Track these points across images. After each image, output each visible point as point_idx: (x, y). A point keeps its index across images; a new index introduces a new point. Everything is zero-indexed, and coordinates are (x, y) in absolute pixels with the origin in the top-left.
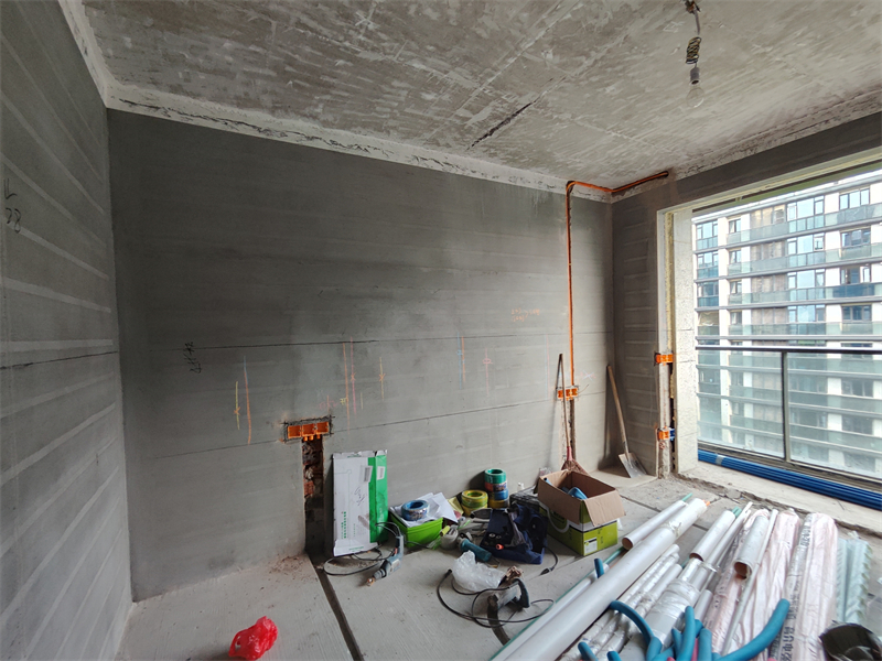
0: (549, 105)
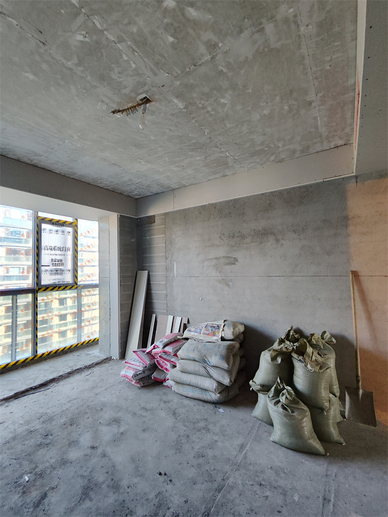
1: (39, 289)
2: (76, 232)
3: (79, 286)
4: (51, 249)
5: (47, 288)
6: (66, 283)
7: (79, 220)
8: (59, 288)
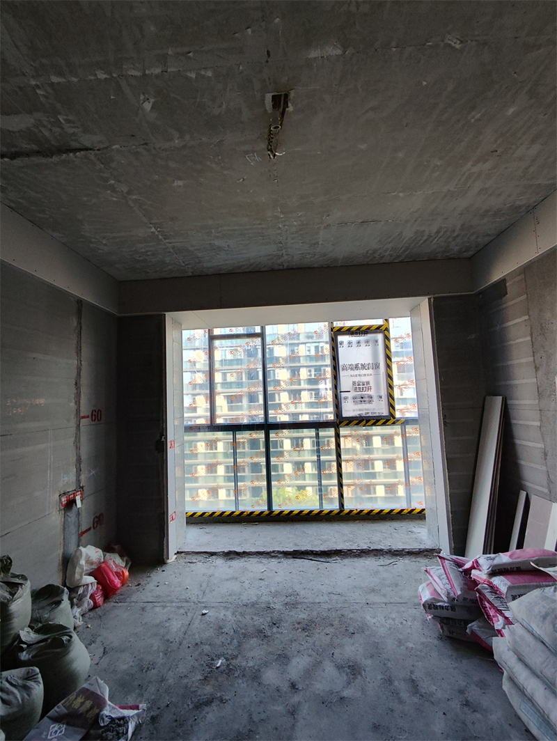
1: (341, 422)
2: (387, 338)
3: (398, 420)
4: (352, 369)
5: (350, 421)
6: (377, 415)
7: (390, 320)
8: (367, 421)
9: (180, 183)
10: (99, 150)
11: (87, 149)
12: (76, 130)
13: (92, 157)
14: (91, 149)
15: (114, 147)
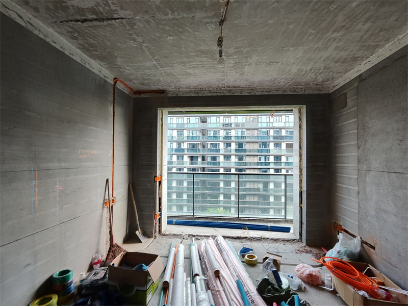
0: (135, 27)
9: (171, 38)
10: (128, 19)
11: (122, 18)
12: (117, 8)
13: (125, 23)
14: (124, 18)
15: (136, 18)
